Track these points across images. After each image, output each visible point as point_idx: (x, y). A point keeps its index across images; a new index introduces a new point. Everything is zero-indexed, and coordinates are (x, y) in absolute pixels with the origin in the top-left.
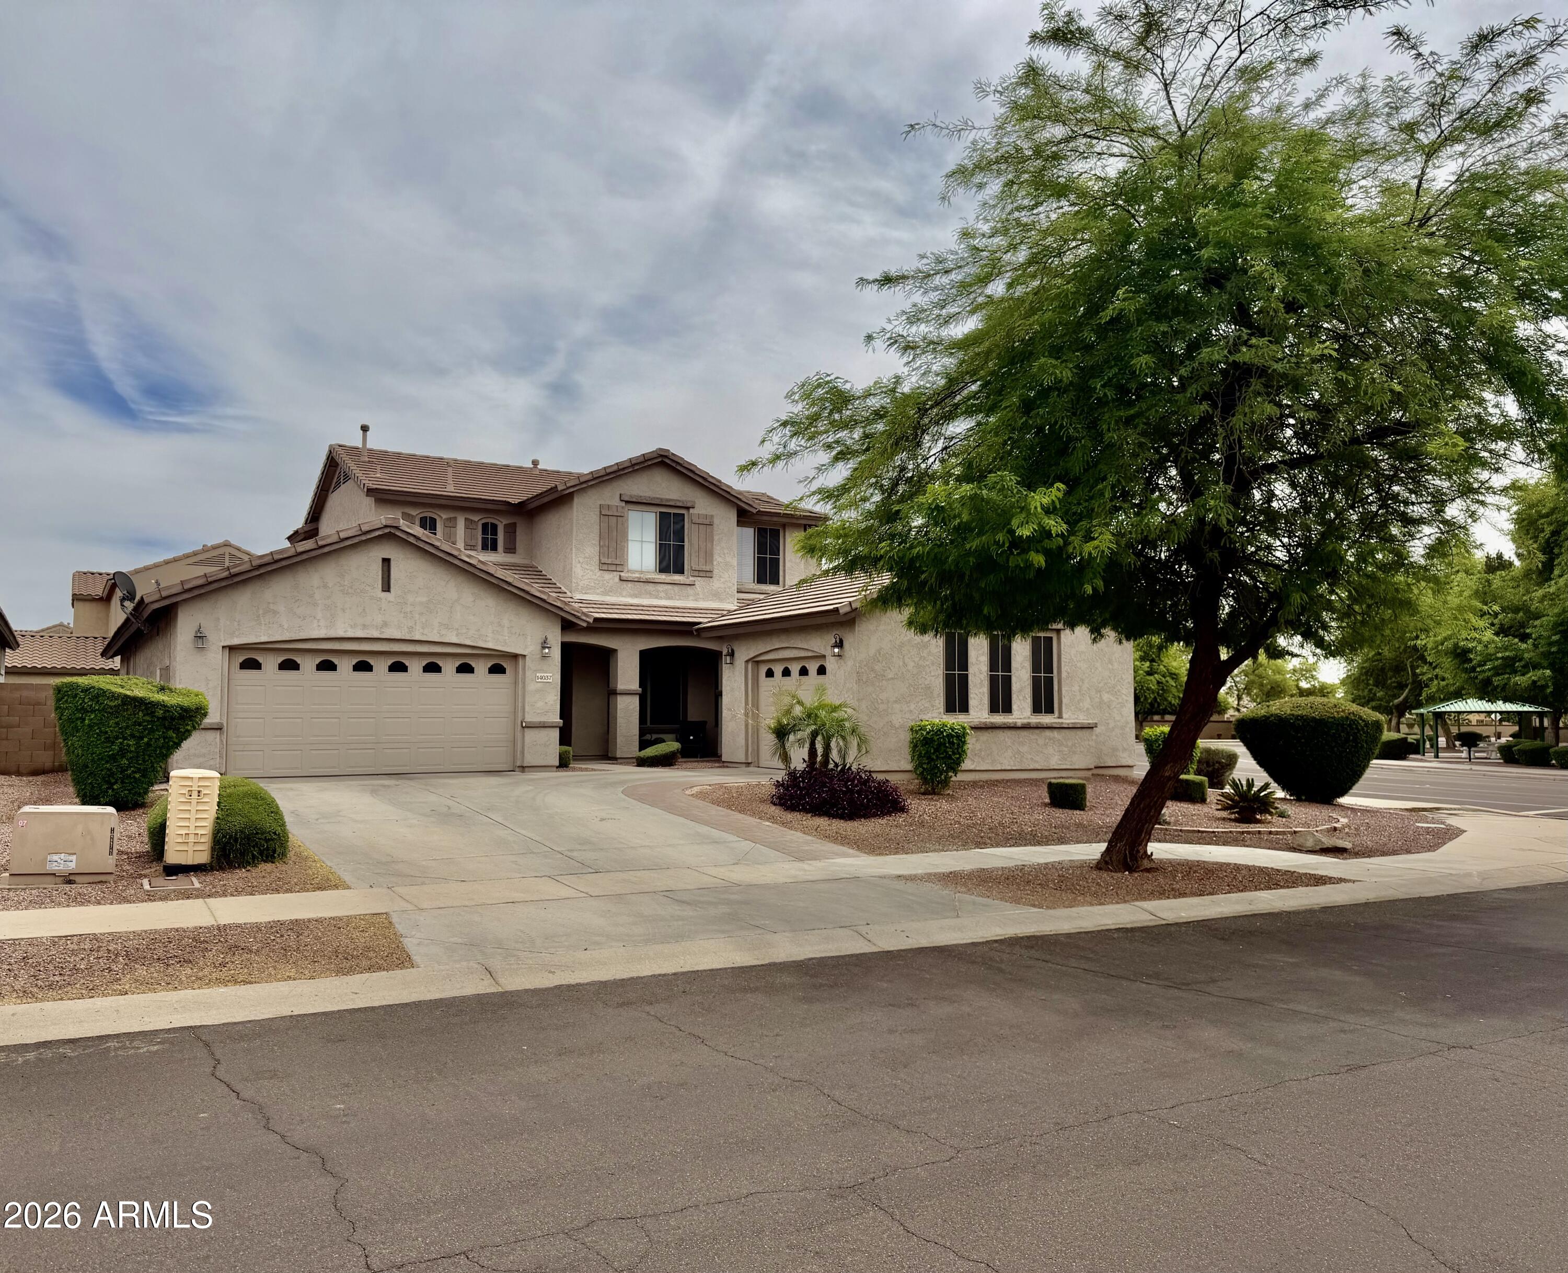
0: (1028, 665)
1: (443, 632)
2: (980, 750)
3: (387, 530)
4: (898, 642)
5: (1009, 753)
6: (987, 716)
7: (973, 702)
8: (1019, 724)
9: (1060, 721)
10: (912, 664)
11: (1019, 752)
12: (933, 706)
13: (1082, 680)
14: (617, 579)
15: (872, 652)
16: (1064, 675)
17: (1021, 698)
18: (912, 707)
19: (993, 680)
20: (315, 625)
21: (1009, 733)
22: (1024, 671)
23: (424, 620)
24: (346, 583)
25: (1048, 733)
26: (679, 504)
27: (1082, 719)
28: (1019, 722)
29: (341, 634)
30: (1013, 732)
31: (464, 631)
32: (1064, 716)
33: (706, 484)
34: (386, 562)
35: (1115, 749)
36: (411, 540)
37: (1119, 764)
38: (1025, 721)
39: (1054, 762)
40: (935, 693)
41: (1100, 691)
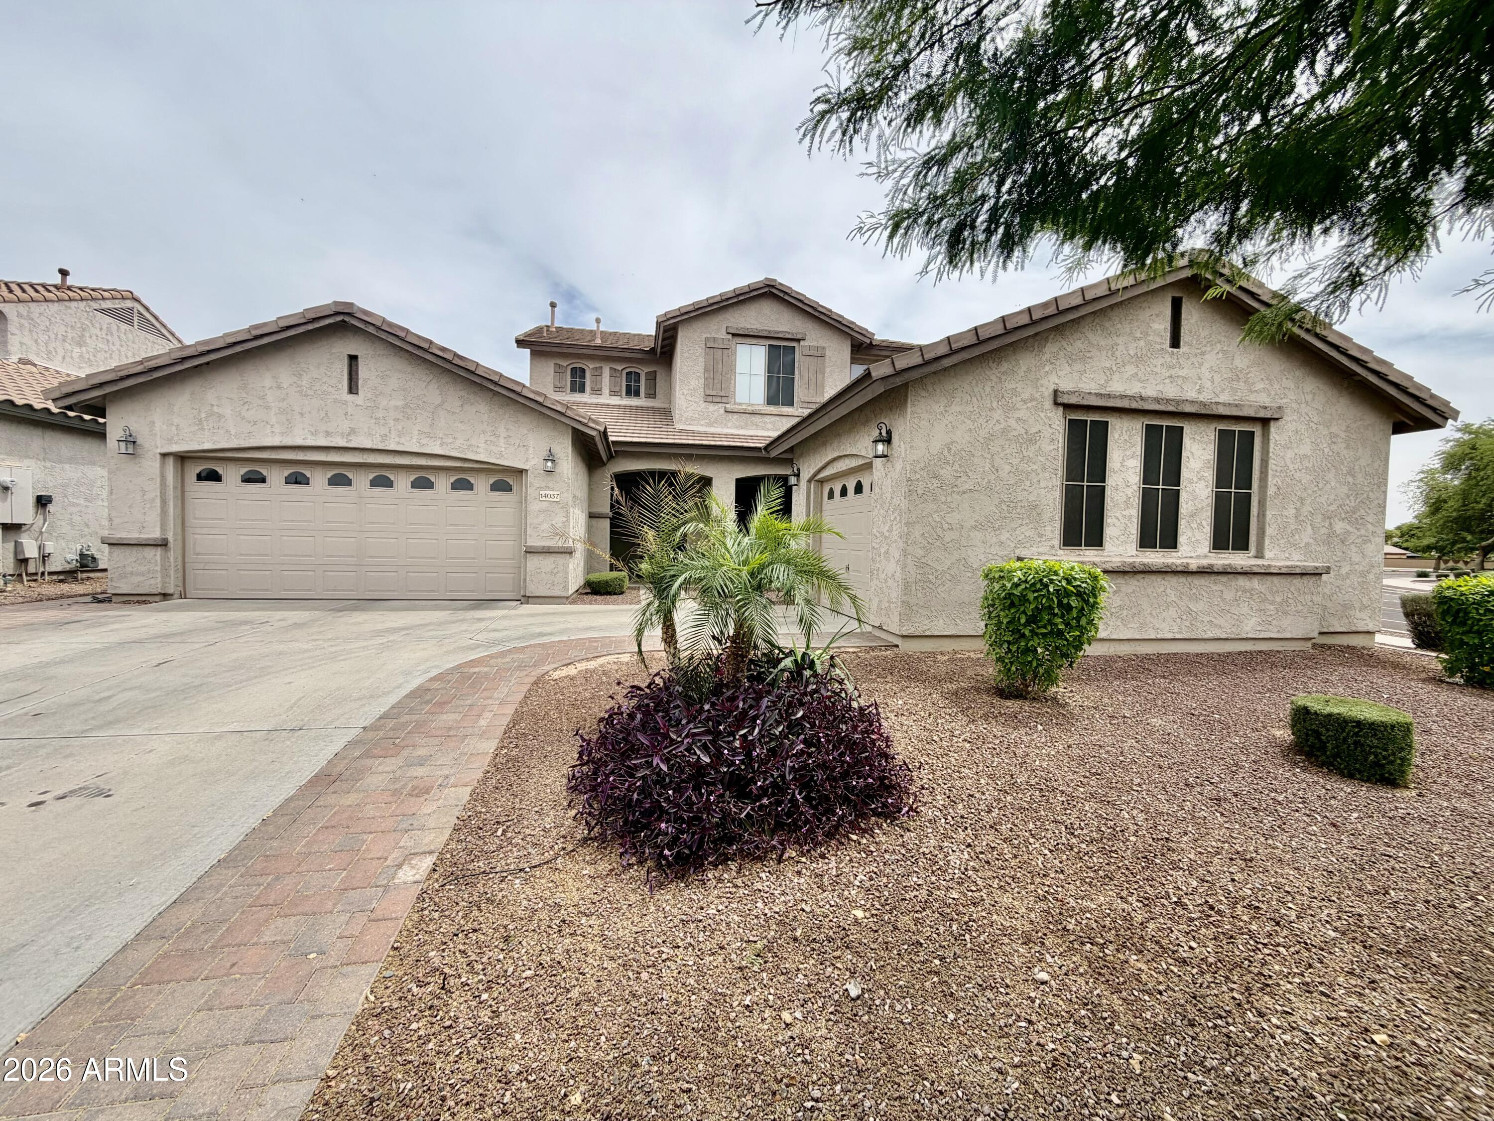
0: (1210, 475)
1: (424, 441)
2: (1121, 608)
3: (339, 318)
4: (983, 433)
5: (1172, 612)
6: (1134, 553)
7: (1110, 531)
8: (1193, 567)
9: (1260, 562)
10: (1007, 468)
11: (1189, 611)
12: (1040, 535)
13: (1302, 500)
14: (722, 411)
15: (936, 446)
16: (1271, 491)
17: (1194, 525)
18: (1005, 536)
19: (1148, 498)
20: (268, 431)
21: (1173, 580)
22: (1202, 484)
23: (400, 428)
24: (304, 383)
25: (1242, 581)
26: (788, 336)
27: (1297, 560)
28: (1194, 565)
29: (299, 442)
30: (1182, 579)
31: (451, 440)
32: (1268, 554)
33: (817, 314)
34: (353, 358)
35: (1347, 607)
36: (371, 329)
37: (1354, 629)
38: (1205, 562)
39: (1250, 627)
40: (1046, 517)
41: (1329, 518)
